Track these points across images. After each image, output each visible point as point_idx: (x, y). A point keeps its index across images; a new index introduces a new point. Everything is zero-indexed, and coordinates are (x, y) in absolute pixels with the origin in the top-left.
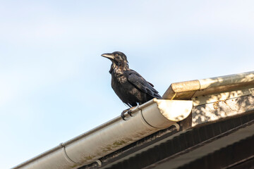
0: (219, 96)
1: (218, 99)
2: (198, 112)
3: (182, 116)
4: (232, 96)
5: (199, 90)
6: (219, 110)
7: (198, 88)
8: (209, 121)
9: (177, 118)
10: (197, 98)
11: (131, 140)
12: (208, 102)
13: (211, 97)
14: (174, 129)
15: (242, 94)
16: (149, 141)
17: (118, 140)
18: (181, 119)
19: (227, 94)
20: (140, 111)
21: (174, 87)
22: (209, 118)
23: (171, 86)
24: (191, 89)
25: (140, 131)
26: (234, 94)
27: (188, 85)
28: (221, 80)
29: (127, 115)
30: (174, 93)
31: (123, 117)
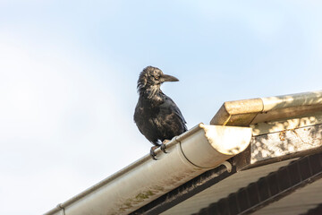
0: (286, 124)
1: (285, 127)
2: (258, 144)
3: (238, 149)
4: (302, 124)
5: (261, 112)
6: (285, 142)
7: (260, 109)
8: (273, 156)
9: (230, 151)
10: (256, 125)
11: (162, 190)
12: (271, 131)
13: (274, 125)
14: (222, 171)
15: (317, 122)
16: (185, 192)
17: (143, 190)
18: (236, 152)
19: (296, 121)
20: (178, 145)
21: (228, 107)
22: (273, 153)
23: (224, 106)
24: (251, 110)
25: (177, 174)
26: (305, 122)
27: (248, 104)
28: (290, 100)
29: (159, 152)
30: (229, 115)
31: (153, 155)
